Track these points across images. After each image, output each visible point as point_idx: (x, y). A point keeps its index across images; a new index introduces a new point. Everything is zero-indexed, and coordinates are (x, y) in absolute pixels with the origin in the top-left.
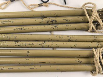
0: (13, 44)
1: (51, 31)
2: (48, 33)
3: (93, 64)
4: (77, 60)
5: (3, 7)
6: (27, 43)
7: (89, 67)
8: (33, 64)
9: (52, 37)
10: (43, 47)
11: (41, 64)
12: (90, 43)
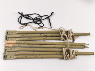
0: (27, 45)
1: (44, 40)
2: (43, 41)
3: (63, 55)
4: (56, 53)
5: (21, 28)
6: (34, 45)
7: (61, 56)
8: (36, 55)
9: (45, 43)
10: (41, 47)
11: (39, 55)
12: (62, 46)
